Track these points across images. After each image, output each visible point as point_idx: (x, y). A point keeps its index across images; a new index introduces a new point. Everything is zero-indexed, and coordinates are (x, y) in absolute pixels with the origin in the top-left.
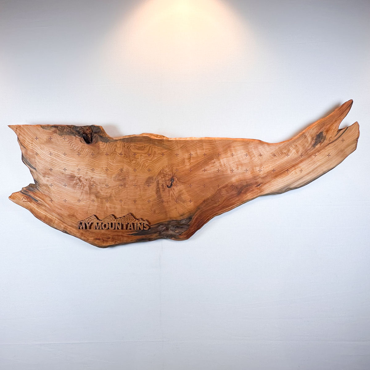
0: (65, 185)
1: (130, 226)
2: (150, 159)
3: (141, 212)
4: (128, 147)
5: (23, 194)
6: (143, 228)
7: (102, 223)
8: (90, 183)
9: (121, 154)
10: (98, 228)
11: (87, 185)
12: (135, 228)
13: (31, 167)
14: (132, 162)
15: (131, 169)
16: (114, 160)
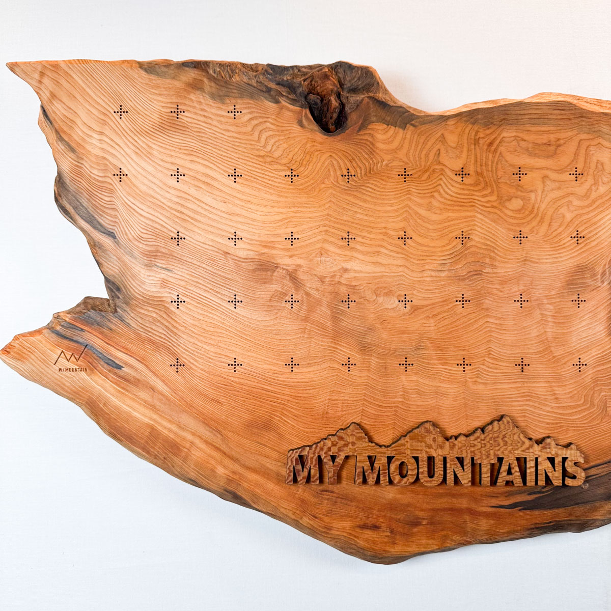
0: (235, 302)
1: (509, 472)
2: (581, 190)
3: (548, 409)
4: (491, 144)
5: (60, 340)
6: (564, 480)
7: (390, 459)
8: (336, 293)
9: (462, 173)
10: (371, 479)
11: (325, 303)
12: (528, 478)
13: (95, 228)
14: (507, 204)
15: (502, 234)
16: (433, 196)
